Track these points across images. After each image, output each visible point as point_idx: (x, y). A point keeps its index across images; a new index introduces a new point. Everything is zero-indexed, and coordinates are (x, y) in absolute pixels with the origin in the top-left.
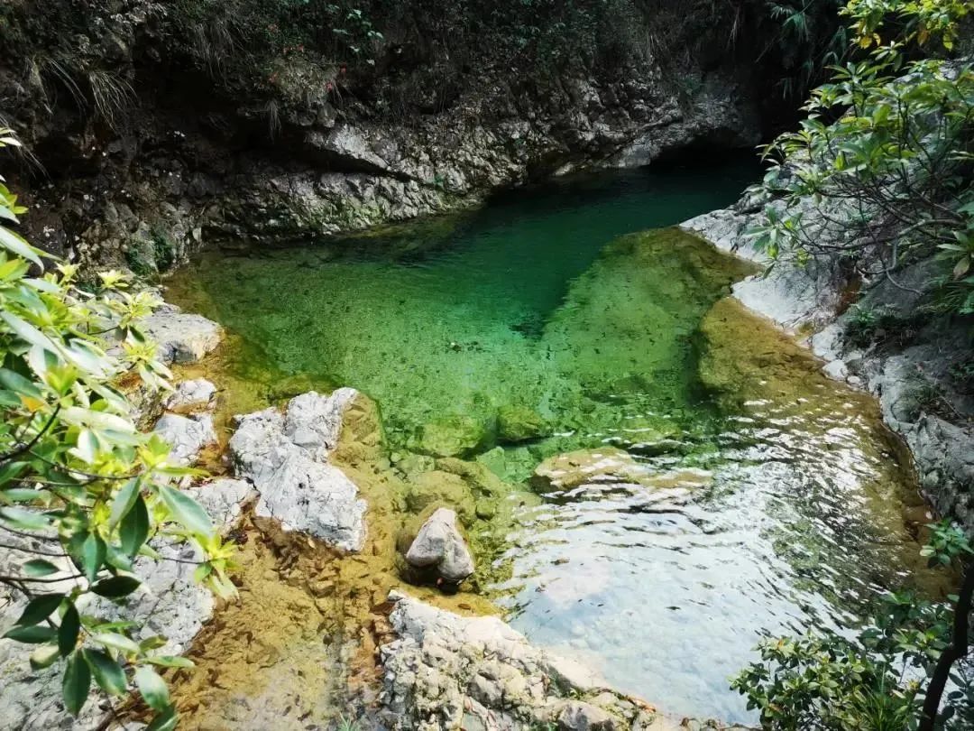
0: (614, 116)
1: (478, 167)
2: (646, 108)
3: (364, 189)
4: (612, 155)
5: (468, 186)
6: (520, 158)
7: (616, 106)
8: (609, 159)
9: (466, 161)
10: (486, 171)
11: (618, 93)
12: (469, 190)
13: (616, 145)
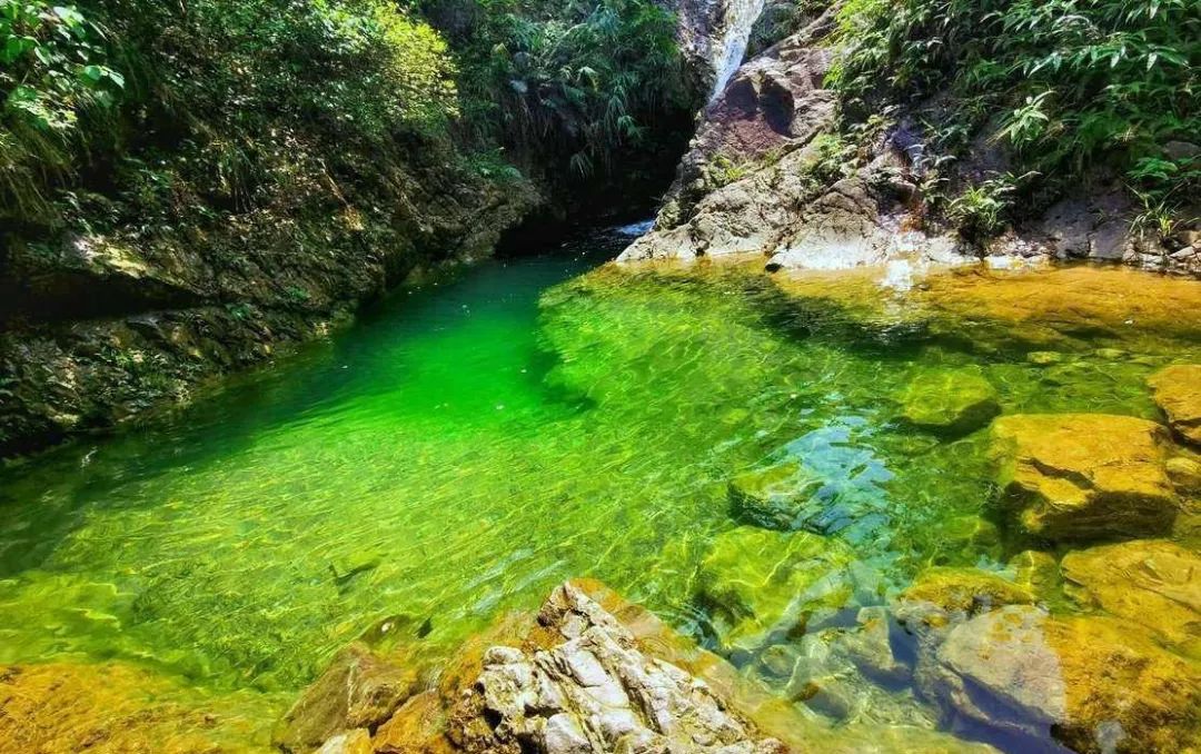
0: (442, 205)
1: (331, 272)
2: (471, 192)
3: (170, 331)
4: (455, 250)
5: (329, 299)
6: (375, 254)
7: (441, 193)
8: (453, 256)
9: (314, 263)
10: (344, 276)
11: (437, 176)
12: (331, 304)
13: (455, 237)
